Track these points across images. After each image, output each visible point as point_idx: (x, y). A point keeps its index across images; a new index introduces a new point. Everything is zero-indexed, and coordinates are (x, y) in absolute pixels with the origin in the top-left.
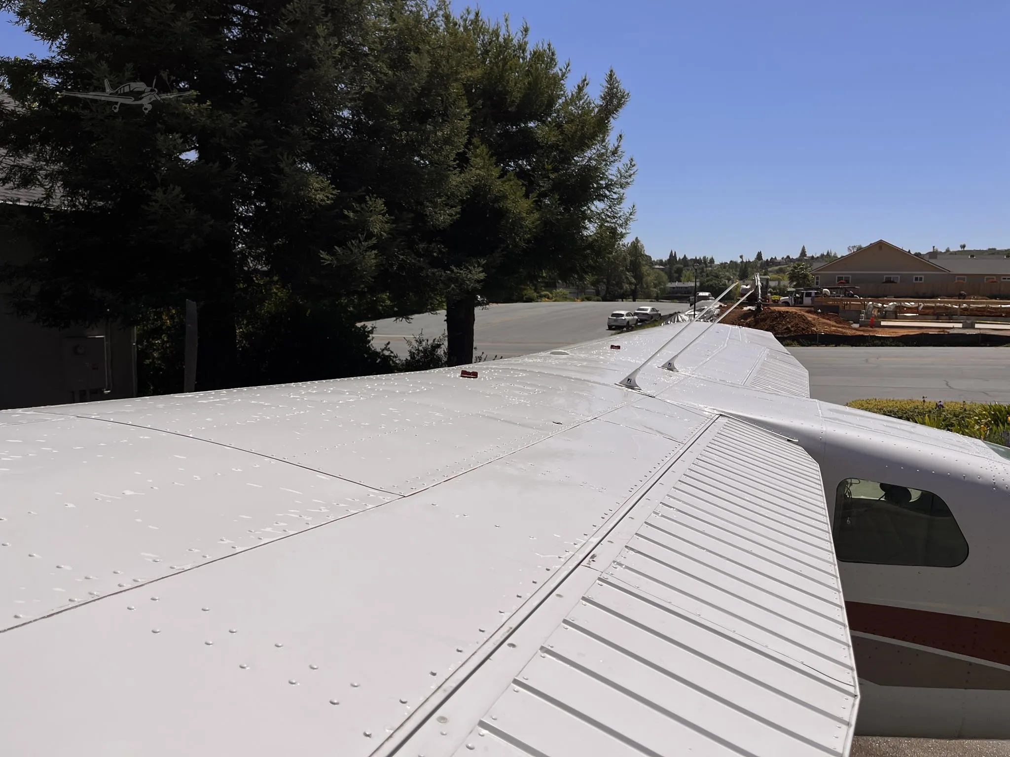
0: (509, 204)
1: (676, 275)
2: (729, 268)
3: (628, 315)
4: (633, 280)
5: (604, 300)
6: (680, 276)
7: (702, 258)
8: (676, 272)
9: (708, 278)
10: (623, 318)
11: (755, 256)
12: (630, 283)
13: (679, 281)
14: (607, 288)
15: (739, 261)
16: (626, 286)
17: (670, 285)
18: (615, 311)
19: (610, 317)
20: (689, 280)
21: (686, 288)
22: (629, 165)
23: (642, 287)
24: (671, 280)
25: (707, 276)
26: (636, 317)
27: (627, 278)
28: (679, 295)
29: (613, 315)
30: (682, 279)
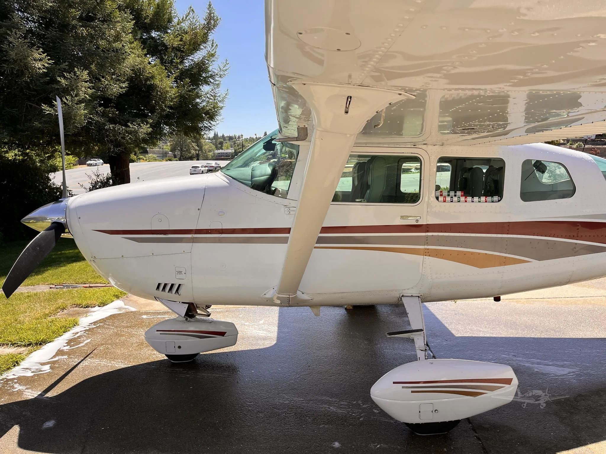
0: (157, 82)
1: (219, 146)
2: (250, 141)
3: (202, 167)
4: (197, 148)
5: (180, 160)
6: (222, 146)
7: (233, 136)
8: (219, 144)
9: (239, 147)
10: (199, 169)
11: (263, 134)
12: (196, 150)
13: (222, 149)
14: (181, 153)
15: (255, 137)
16: (193, 152)
17: (217, 152)
18: (193, 165)
19: (191, 169)
20: (228, 148)
21: (226, 153)
22: (225, 63)
23: (202, 152)
24: (217, 148)
25: (238, 146)
26: (207, 168)
27: (193, 146)
28: (223, 157)
29: (193, 167)
30: (223, 148)
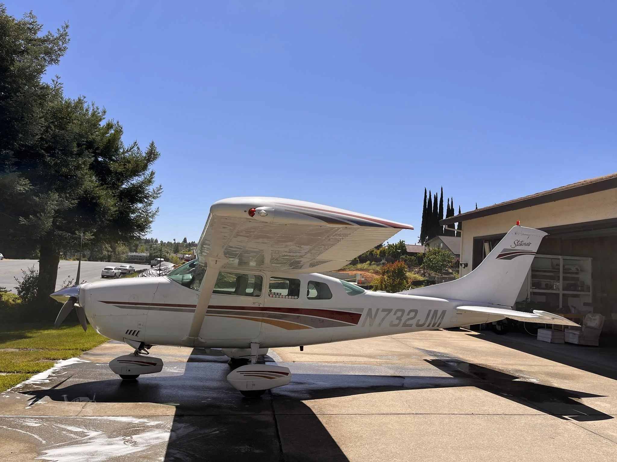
1: (134, 248)
2: (167, 246)
3: (115, 269)
4: (110, 249)
5: (89, 260)
6: (137, 249)
7: (150, 239)
8: (134, 246)
9: (155, 251)
10: (112, 271)
11: (183, 240)
12: (108, 251)
13: (136, 252)
14: (91, 253)
15: (173, 242)
16: (105, 253)
17: (130, 254)
18: (106, 266)
19: (104, 270)
20: (142, 252)
21: (140, 256)
23: (115, 253)
24: (131, 251)
25: (154, 250)
26: (120, 271)
27: (106, 247)
28: (136, 260)
29: (105, 269)
30: (138, 251)
